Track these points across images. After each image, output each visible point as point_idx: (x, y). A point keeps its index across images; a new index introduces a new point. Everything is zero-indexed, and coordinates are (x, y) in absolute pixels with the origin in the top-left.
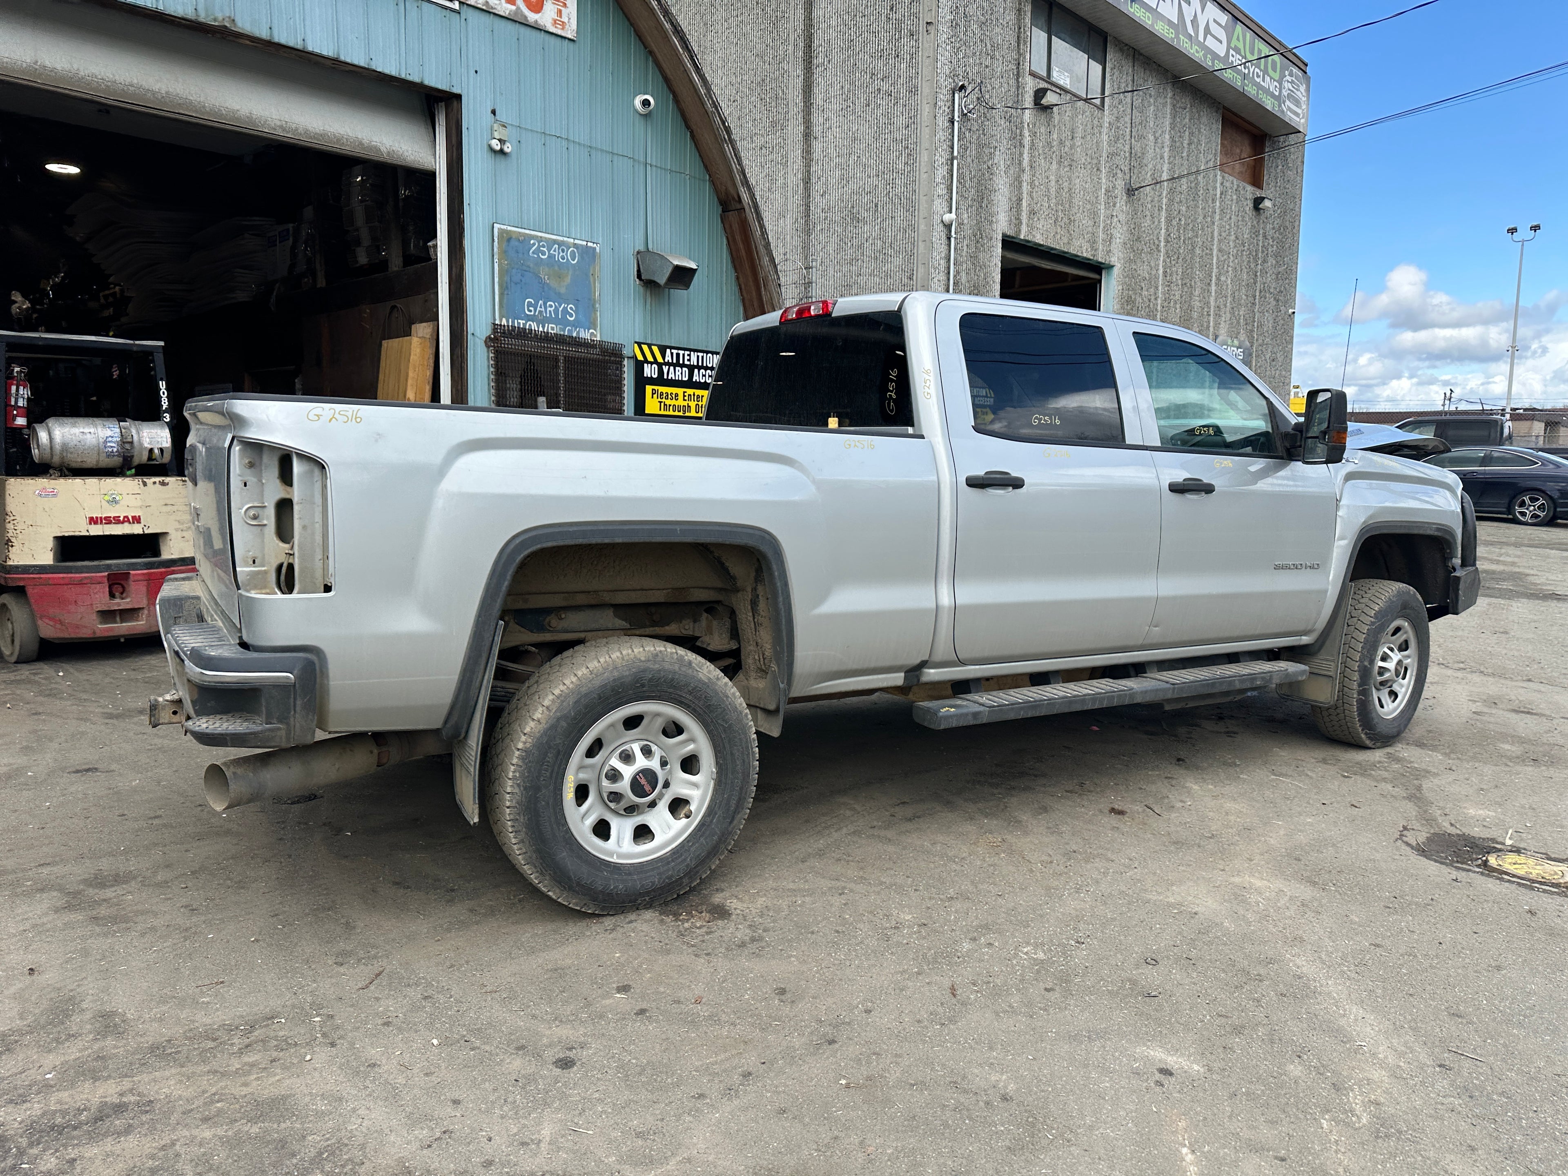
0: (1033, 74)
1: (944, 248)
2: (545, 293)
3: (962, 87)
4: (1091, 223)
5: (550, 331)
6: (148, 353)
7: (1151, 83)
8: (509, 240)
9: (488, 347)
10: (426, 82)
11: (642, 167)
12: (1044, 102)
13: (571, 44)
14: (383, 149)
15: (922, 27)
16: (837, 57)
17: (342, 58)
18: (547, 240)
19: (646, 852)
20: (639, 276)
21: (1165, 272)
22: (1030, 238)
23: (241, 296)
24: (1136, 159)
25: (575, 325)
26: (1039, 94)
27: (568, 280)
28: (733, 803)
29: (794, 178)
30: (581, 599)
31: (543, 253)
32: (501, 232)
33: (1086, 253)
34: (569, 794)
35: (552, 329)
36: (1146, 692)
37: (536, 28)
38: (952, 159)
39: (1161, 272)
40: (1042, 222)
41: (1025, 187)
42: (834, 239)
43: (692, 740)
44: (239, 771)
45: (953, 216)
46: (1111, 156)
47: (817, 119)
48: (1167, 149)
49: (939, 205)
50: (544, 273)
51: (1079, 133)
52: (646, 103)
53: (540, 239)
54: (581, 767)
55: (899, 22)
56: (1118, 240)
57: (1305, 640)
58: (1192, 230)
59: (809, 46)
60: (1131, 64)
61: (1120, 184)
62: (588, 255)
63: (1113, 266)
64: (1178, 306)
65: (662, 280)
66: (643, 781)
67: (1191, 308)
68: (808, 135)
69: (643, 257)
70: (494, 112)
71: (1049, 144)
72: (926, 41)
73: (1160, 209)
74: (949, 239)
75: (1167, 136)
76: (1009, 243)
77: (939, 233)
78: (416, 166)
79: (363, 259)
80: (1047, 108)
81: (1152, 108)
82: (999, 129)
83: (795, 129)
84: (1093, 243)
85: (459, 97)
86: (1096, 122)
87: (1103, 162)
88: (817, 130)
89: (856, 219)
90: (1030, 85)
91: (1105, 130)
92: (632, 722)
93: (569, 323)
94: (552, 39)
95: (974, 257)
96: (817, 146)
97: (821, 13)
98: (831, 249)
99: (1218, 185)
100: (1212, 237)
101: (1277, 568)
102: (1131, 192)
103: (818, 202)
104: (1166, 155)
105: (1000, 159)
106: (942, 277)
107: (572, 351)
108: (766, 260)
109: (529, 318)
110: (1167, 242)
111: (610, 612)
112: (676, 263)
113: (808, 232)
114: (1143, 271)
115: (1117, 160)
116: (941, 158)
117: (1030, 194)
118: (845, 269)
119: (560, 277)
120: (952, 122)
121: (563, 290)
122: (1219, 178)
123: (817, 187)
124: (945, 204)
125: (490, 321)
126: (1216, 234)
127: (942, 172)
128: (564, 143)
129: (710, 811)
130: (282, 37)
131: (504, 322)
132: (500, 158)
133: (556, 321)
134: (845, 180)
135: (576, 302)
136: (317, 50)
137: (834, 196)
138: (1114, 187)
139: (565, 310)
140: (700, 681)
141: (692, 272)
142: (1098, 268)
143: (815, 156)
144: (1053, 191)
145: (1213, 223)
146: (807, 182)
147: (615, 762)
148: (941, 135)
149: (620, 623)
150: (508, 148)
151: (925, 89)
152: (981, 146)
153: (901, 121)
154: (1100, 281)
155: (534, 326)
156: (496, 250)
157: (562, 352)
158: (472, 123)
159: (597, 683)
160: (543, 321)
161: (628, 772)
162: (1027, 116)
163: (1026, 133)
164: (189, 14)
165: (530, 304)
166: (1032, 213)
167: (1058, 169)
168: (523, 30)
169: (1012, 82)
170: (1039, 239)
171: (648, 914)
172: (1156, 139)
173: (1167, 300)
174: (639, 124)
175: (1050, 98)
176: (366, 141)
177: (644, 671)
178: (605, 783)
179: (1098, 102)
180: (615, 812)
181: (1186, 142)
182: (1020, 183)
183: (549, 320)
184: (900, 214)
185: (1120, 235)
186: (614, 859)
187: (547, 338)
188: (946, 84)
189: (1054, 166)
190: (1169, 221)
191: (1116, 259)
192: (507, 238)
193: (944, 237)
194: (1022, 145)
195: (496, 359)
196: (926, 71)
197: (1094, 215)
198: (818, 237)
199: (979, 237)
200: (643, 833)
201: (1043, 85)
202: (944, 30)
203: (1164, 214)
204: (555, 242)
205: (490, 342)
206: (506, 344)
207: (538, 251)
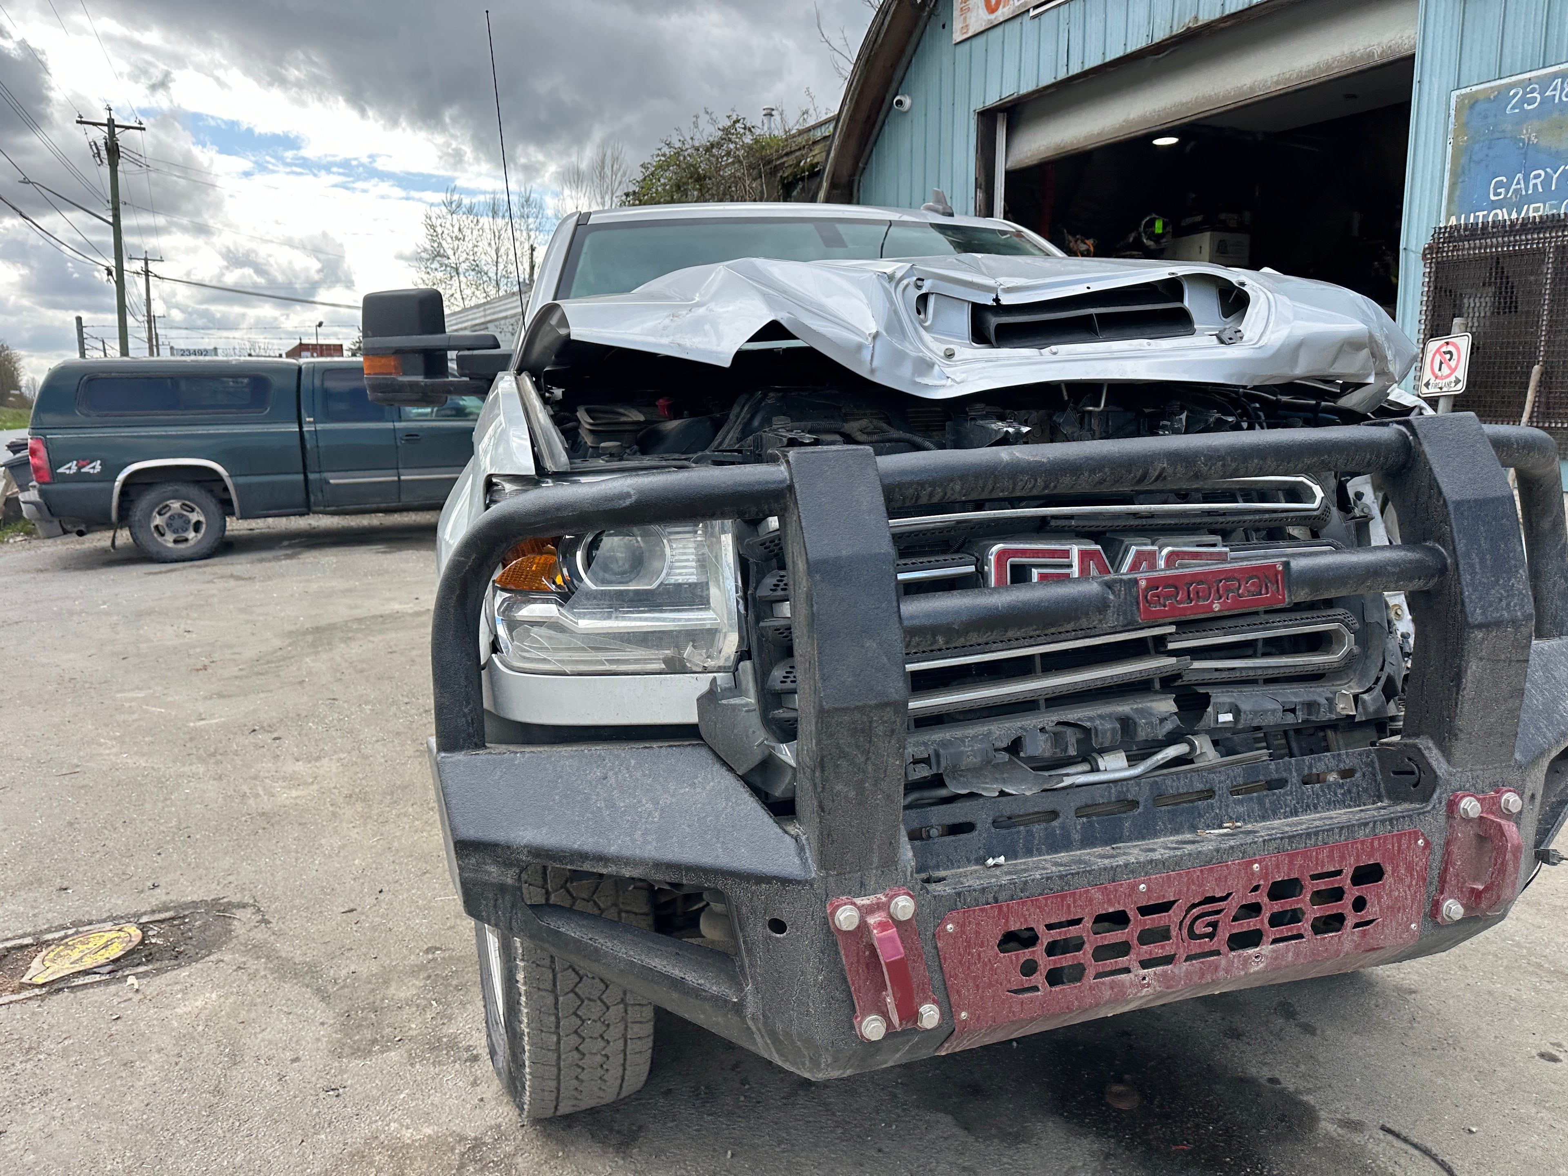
2: (1527, 160)
5: (1531, 215)
8: (1472, 106)
9: (1427, 261)
18: (1540, 80)
31: (1532, 101)
32: (1461, 100)
35: (1535, 211)
50: (1529, 133)
53: (1526, 83)
109: (1495, 205)
119: (1561, 127)
121: (1564, 146)
125: (1433, 224)
130: (1232, 7)
131: (1453, 221)
133: (1545, 197)
155: (1502, 215)
156: (1451, 127)
157: (1551, 240)
160: (1519, 203)
165: (1499, 185)
176: (1357, 53)
183: (1530, 200)
187: (1527, 227)
192: (1469, 104)
195: (1436, 274)
204: (1555, 76)
205: (1431, 252)
206: (1448, 252)
207: (1524, 100)
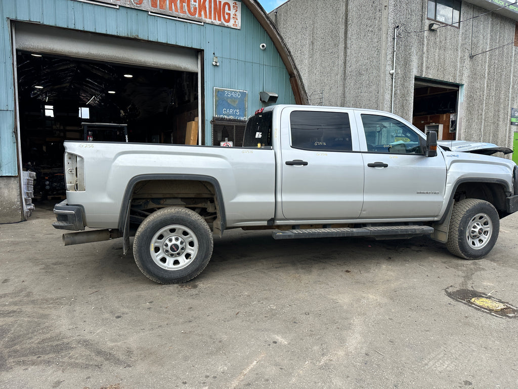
0: (428, 19)
1: (390, 82)
2: (229, 107)
3: (398, 27)
4: (453, 70)
6: (123, 128)
7: (482, 17)
8: (218, 92)
9: (211, 123)
10: (193, 47)
11: (262, 66)
12: (432, 28)
13: (239, 31)
14: (182, 67)
15: (383, 7)
16: (355, 21)
17: (168, 43)
18: (231, 91)
19: (177, 267)
20: (261, 100)
21: (488, 86)
22: (426, 77)
23: (161, 110)
24: (474, 45)
25: (239, 116)
26: (431, 25)
27: (237, 103)
28: (203, 256)
29: (341, 62)
30: (168, 196)
32: (216, 89)
33: (451, 80)
34: (152, 249)
35: (231, 117)
36: (359, 232)
37: (228, 27)
38: (394, 51)
39: (486, 86)
40: (432, 71)
41: (425, 59)
42: (353, 81)
43: (191, 237)
44: (68, 236)
45: (394, 71)
46: (463, 45)
47: (349, 42)
48: (489, 40)
49: (389, 68)
50: (229, 101)
51: (449, 37)
52: (263, 46)
53: (228, 91)
54: (156, 242)
55: (376, 7)
56: (466, 75)
57: (436, 219)
58: (501, 69)
59: (346, 18)
60: (472, 10)
61: (467, 55)
62: (244, 94)
63: (463, 85)
64: (493, 98)
65: (267, 101)
66: (174, 247)
67: (500, 98)
68: (346, 48)
69: (262, 94)
70: (214, 54)
71: (435, 43)
72: (385, 13)
73: (485, 62)
74: (392, 79)
75: (489, 35)
76: (417, 79)
77: (388, 77)
78: (192, 71)
79: (187, 99)
80: (433, 30)
81: (482, 26)
82: (414, 40)
83: (342, 46)
84: (454, 77)
85: (203, 50)
86: (456, 33)
87: (459, 47)
88: (349, 46)
89: (361, 74)
90: (427, 23)
91: (460, 36)
92: (173, 231)
93: (237, 115)
94: (233, 30)
95: (403, 85)
96: (348, 51)
97: (350, 6)
98: (352, 84)
99: (513, 51)
100: (510, 71)
101: (418, 193)
102: (471, 57)
103: (348, 69)
104: (488, 42)
105: (414, 50)
106: (390, 92)
107: (238, 124)
108: (302, 92)
109: (224, 115)
110: (488, 74)
111: (180, 200)
112: (270, 95)
113: (345, 79)
114: (477, 85)
115: (465, 46)
116: (390, 51)
117: (427, 61)
118: (357, 91)
119: (234, 102)
120: (394, 39)
121: (235, 106)
122: (514, 48)
123: (348, 64)
124: (391, 67)
125: (212, 116)
126: (512, 70)
127: (390, 56)
128: (237, 61)
129: (196, 258)
130: (151, 39)
131: (216, 116)
132: (216, 67)
133: (233, 115)
134: (357, 61)
135: (240, 109)
136: (161, 41)
137: (354, 67)
138: (464, 56)
139: (236, 112)
140: (192, 220)
141: (276, 98)
142: (458, 86)
143: (348, 54)
144: (437, 60)
145: (511, 66)
146: (345, 63)
147: (167, 242)
148: (389, 44)
149: (183, 203)
150: (218, 64)
151: (384, 29)
152: (405, 46)
153: (376, 40)
154: (458, 90)
155: (226, 117)
156: (214, 95)
157: (234, 124)
158: (207, 57)
159: (159, 218)
160: (229, 115)
161: (170, 244)
162: (426, 33)
163: (425, 40)
164: (126, 35)
165: (225, 110)
166: (428, 68)
167: (439, 51)
168: (223, 28)
169: (420, 23)
170: (430, 77)
171: (176, 285)
172: (484, 37)
173: (489, 95)
174: (262, 53)
175: (435, 27)
176: (177, 66)
177: (174, 216)
178: (164, 247)
179: (457, 25)
180: (168, 255)
181: (498, 37)
182: (422, 57)
183: (231, 115)
184: (375, 71)
185: (466, 73)
186: (166, 269)
187: (230, 120)
188: (392, 26)
189: (437, 50)
190: (489, 66)
191: (465, 82)
192: (218, 91)
193: (390, 78)
194: (423, 44)
195: (214, 128)
196: (384, 22)
197: (455, 67)
198: (348, 81)
199: (405, 77)
200: (176, 262)
201: (432, 22)
202: (391, 8)
203: (487, 64)
204: (233, 91)
205: (212, 122)
206: (217, 122)
207: (228, 94)
